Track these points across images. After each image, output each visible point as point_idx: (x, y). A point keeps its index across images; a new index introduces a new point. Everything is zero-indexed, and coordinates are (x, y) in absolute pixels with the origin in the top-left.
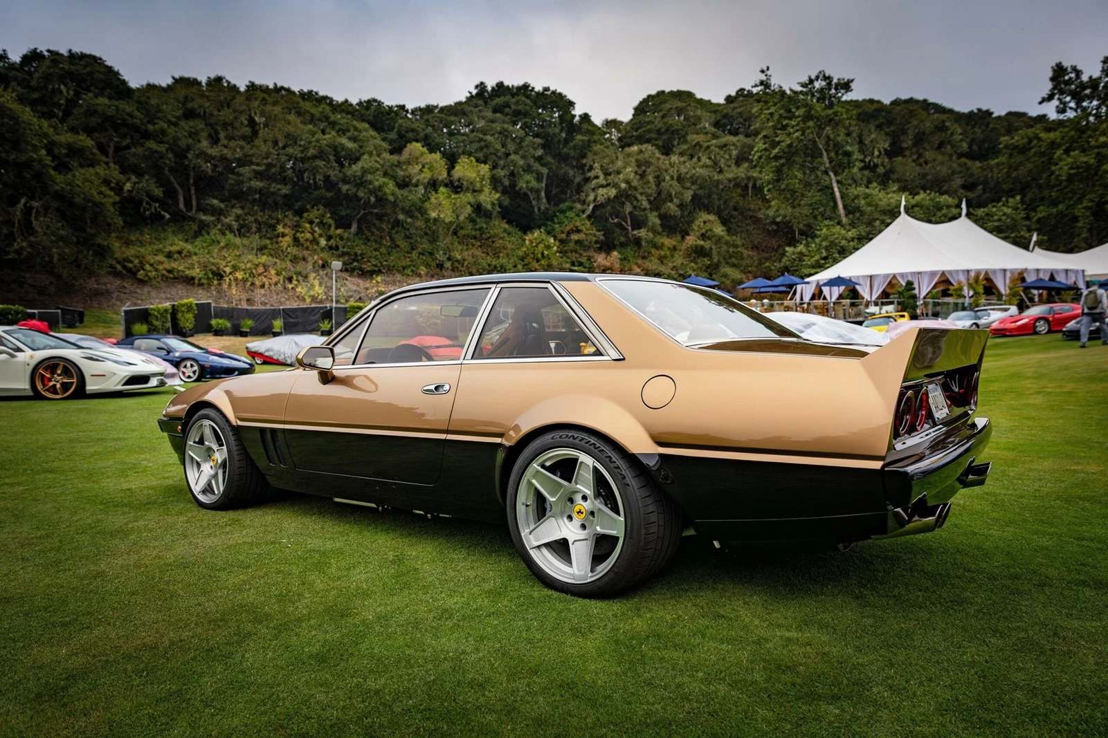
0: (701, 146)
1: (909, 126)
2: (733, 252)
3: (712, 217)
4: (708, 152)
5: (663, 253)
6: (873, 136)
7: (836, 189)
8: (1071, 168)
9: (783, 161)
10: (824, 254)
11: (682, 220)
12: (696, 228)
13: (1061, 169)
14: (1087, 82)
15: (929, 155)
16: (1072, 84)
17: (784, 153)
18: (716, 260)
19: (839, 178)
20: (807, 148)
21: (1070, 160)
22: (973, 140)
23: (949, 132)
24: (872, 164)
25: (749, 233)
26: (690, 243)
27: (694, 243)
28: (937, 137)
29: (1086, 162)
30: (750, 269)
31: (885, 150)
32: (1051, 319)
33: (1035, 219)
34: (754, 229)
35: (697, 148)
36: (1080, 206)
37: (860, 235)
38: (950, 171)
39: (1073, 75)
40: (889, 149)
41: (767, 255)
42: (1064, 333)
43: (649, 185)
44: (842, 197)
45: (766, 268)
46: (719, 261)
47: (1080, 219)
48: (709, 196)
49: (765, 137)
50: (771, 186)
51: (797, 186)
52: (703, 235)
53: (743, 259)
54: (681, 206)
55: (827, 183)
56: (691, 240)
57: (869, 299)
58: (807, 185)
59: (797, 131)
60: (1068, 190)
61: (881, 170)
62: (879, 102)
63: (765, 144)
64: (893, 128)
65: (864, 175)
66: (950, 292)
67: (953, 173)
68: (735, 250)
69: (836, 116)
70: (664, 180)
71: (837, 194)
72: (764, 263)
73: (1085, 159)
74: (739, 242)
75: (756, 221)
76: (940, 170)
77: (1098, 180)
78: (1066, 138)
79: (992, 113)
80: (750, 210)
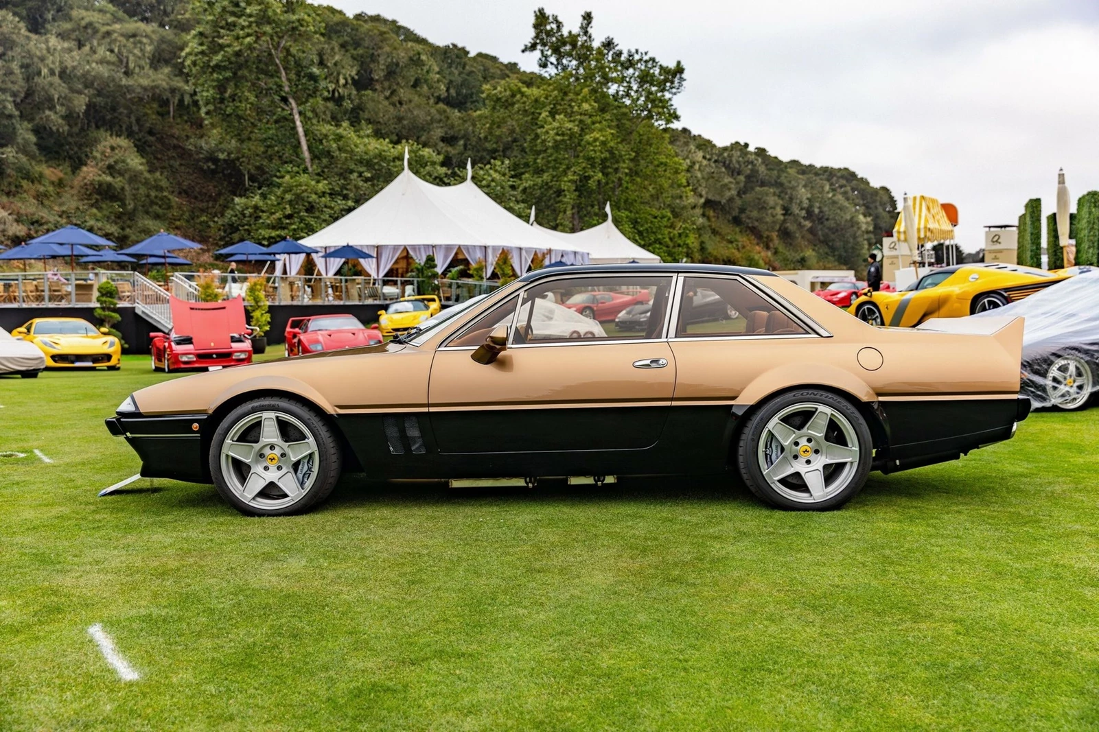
0: (96, 31)
1: (380, 51)
2: (156, 197)
3: (123, 142)
4: (108, 40)
5: (42, 189)
6: (337, 58)
7: (298, 123)
8: (557, 134)
9: (228, 74)
10: (288, 211)
11: (70, 140)
12: (98, 155)
13: (547, 132)
14: (567, 37)
15: (404, 93)
16: (553, 36)
17: (231, 63)
18: (130, 207)
19: (301, 108)
20: (260, 61)
21: (556, 124)
22: (451, 82)
23: (425, 68)
24: (336, 94)
25: (174, 172)
26: (90, 177)
27: (97, 178)
28: (412, 72)
29: (570, 129)
30: (178, 223)
31: (353, 79)
32: (595, 308)
33: (521, 188)
34: (181, 165)
35: (89, 31)
36: (566, 179)
37: (333, 189)
38: (429, 118)
39: (554, 26)
40: (356, 77)
41: (201, 205)
42: (617, 324)
43: (13, 78)
44: (306, 135)
45: (201, 223)
46: (135, 209)
47: (566, 193)
48: (114, 109)
49: (201, 34)
50: (211, 107)
51: (248, 112)
52: (110, 167)
53: (169, 207)
54: (69, 117)
55: (285, 113)
56: (91, 173)
57: (376, 277)
58: (260, 111)
59: (248, 35)
60: (553, 158)
61: (347, 104)
62: (341, 12)
63: (201, 44)
64: (360, 51)
65: (327, 107)
66: (471, 272)
67: (432, 121)
68: (160, 195)
69: (302, 26)
70: (39, 73)
71: (300, 130)
72: (198, 217)
73: (570, 125)
74: (164, 183)
75: (184, 154)
76: (418, 116)
77: (581, 152)
78: (550, 98)
79: (468, 53)
80: (173, 136)
